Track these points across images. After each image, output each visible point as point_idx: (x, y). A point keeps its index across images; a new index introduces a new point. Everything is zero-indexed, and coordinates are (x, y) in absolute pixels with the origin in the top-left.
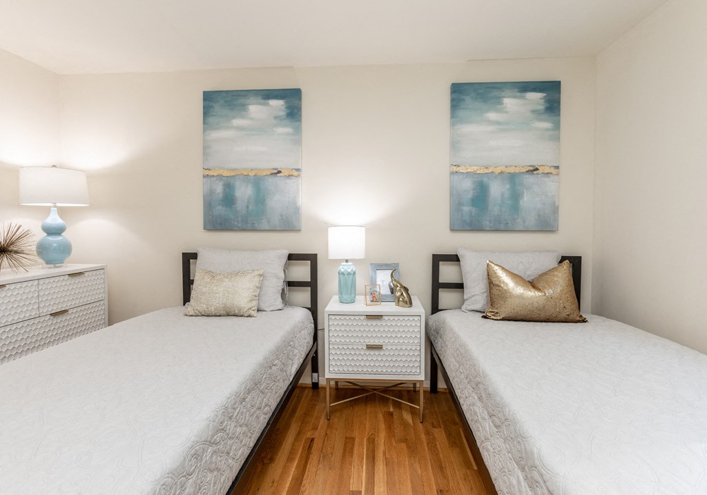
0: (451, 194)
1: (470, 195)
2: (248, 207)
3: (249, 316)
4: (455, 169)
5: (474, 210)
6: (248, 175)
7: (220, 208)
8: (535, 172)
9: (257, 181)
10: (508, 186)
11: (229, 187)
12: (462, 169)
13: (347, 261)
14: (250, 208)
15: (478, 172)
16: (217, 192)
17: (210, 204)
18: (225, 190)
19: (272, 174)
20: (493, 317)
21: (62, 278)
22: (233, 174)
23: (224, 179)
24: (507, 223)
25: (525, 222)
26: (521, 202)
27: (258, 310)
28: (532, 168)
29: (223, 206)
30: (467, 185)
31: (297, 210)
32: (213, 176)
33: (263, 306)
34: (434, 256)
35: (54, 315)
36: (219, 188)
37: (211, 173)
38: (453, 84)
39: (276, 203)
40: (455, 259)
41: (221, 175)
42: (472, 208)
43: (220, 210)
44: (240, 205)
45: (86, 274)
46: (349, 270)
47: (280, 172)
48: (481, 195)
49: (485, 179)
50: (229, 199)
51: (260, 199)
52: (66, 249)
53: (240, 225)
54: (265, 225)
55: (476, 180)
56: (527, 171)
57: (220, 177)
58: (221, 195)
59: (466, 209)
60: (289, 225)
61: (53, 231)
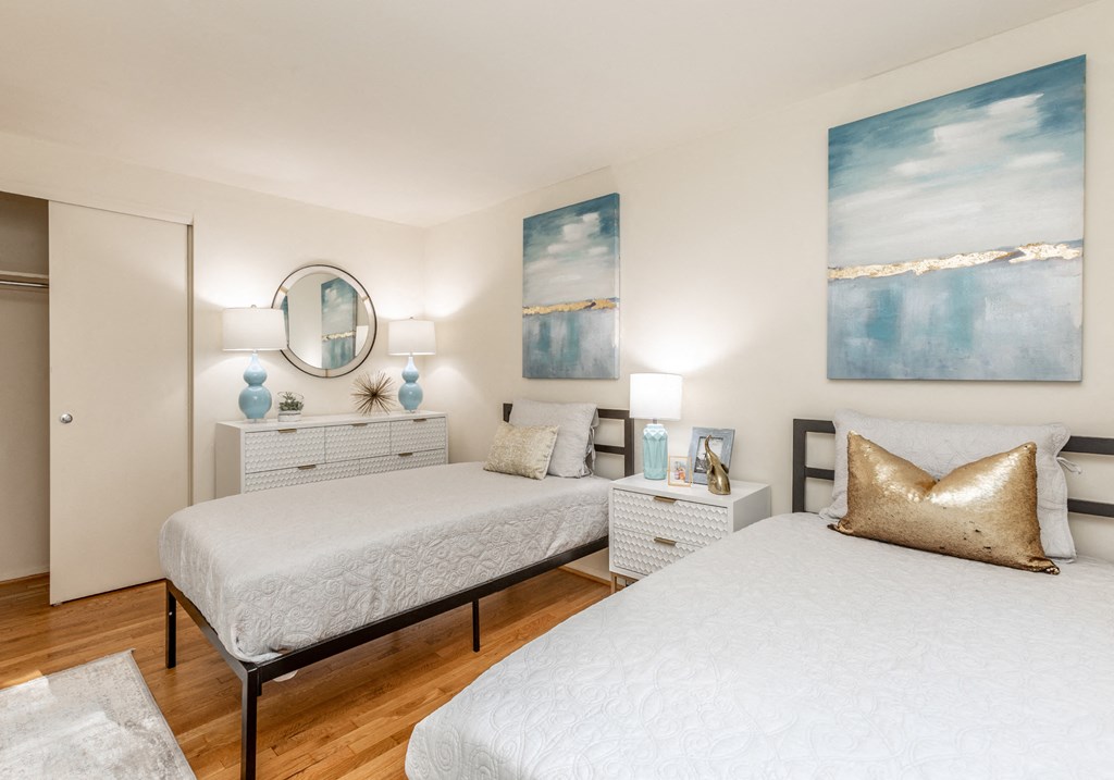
0: (829, 319)
1: (863, 318)
3: (535, 478)
4: (834, 274)
5: (870, 343)
6: (562, 311)
7: (537, 352)
8: (1013, 261)
9: (571, 317)
10: (945, 295)
11: (545, 327)
12: (848, 274)
13: (655, 421)
14: (565, 351)
15: (880, 275)
17: (528, 348)
18: (541, 331)
19: (586, 307)
20: (842, 529)
22: (548, 311)
24: (944, 367)
25: (987, 363)
26: (978, 325)
27: (548, 474)
28: (1005, 253)
30: (858, 297)
31: (612, 351)
33: (556, 469)
34: (796, 422)
35: (402, 455)
36: (536, 330)
37: (529, 312)
38: (830, 130)
39: (590, 345)
40: (827, 428)
41: (538, 313)
42: (867, 339)
43: (537, 354)
44: (555, 348)
45: (429, 421)
46: (653, 434)
47: (594, 304)
48: (884, 317)
49: (894, 287)
50: (545, 342)
51: (574, 341)
52: (418, 396)
54: (578, 373)
55: (875, 289)
56: (995, 260)
58: (538, 338)
59: (856, 342)
60: (603, 372)
61: (410, 379)
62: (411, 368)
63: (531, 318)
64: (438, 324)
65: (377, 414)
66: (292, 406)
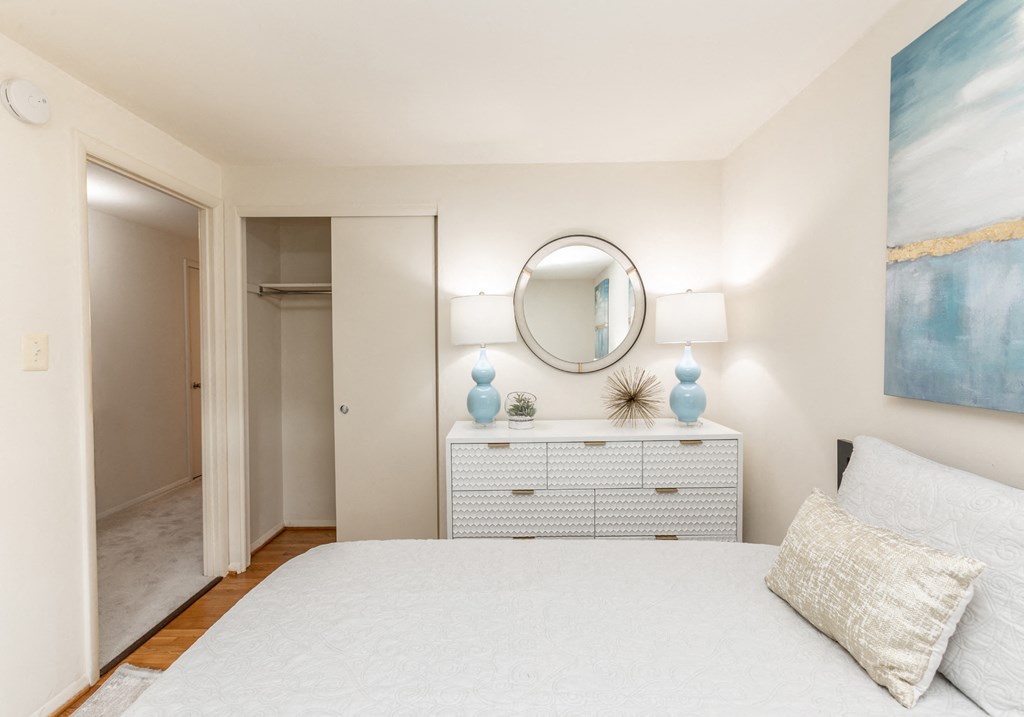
2: (1005, 341)
7: (922, 342)
11: (948, 285)
16: (916, 302)
17: (899, 334)
18: (936, 292)
21: (671, 444)
22: (958, 244)
23: (935, 262)
29: (930, 338)
32: (909, 261)
35: (661, 491)
36: (921, 291)
37: (902, 255)
41: (930, 254)
43: (921, 348)
50: (948, 320)
53: (977, 393)
57: (926, 259)
58: (926, 310)
61: (687, 378)
62: (688, 362)
63: (910, 268)
64: (731, 298)
65: (639, 429)
66: (523, 410)
